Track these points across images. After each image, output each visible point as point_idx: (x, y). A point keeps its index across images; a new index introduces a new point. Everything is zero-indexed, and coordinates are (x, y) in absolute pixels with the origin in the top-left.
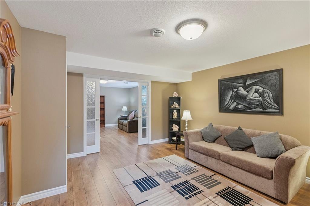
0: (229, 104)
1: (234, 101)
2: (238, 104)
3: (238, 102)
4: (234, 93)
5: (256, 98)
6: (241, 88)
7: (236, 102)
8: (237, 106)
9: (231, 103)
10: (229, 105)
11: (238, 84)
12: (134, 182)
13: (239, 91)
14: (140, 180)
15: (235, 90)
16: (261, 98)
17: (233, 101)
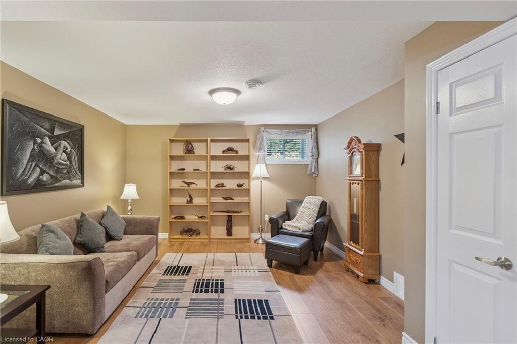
0: (26, 172)
1: (36, 165)
2: (43, 172)
3: (43, 168)
4: (36, 147)
5: (64, 161)
6: (47, 140)
7: (39, 167)
8: (41, 177)
9: (32, 169)
10: (26, 176)
11: (43, 129)
12: (272, 318)
13: (44, 145)
14: (259, 318)
15: (39, 140)
16: (68, 163)
17: (34, 164)
